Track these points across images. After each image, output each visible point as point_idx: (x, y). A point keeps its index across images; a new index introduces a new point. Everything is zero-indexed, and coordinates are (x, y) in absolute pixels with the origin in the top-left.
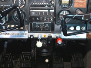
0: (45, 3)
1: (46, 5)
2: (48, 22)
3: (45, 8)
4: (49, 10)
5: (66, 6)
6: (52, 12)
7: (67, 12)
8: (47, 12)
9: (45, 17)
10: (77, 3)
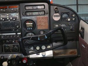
0: (12, 27)
1: (13, 29)
2: (16, 43)
3: (12, 31)
4: (16, 33)
5: (30, 28)
6: (19, 35)
7: (32, 34)
8: (14, 35)
9: (13, 39)
10: (40, 25)
